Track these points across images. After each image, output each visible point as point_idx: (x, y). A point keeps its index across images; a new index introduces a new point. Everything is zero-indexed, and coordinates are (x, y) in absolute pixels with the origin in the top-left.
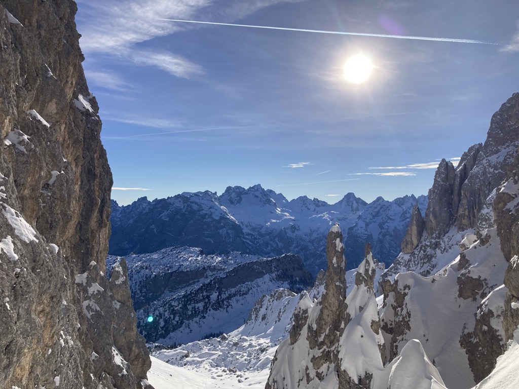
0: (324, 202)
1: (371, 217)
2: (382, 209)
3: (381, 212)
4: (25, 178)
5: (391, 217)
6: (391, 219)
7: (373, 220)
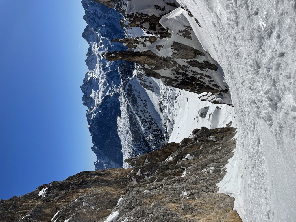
0: (88, 50)
1: (95, 23)
2: (90, 16)
3: (92, 18)
4: (87, 219)
5: (94, 12)
6: (96, 12)
7: (97, 22)
